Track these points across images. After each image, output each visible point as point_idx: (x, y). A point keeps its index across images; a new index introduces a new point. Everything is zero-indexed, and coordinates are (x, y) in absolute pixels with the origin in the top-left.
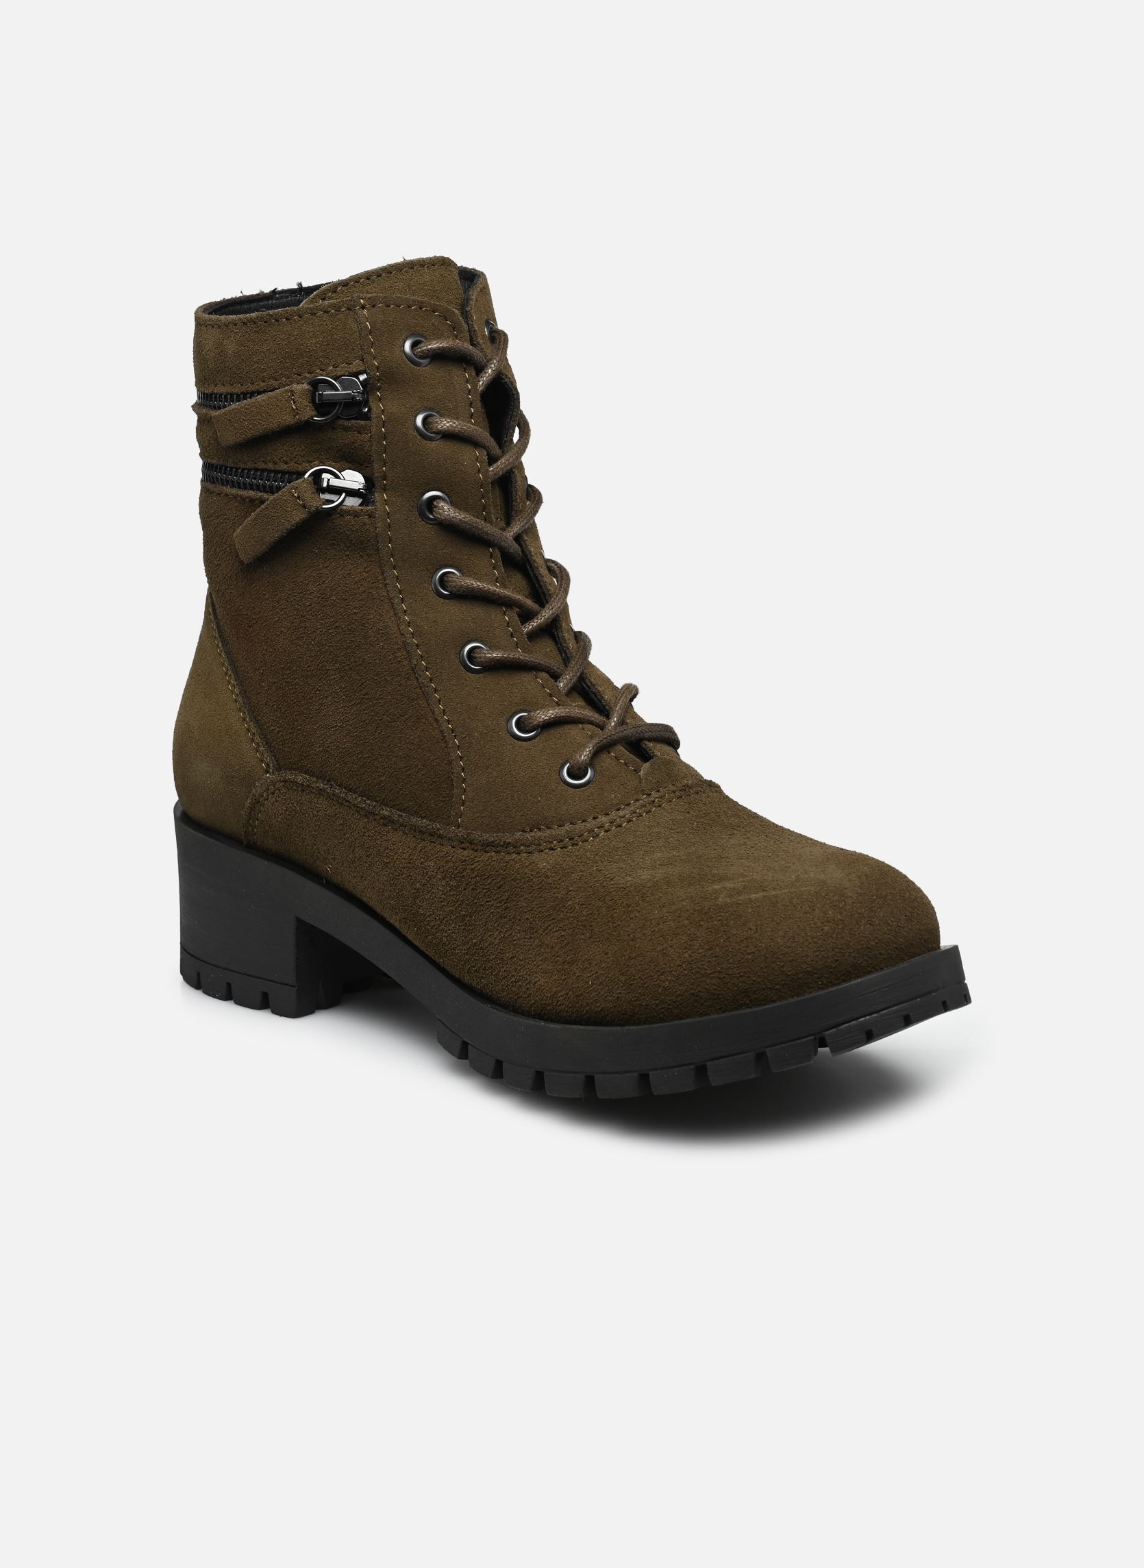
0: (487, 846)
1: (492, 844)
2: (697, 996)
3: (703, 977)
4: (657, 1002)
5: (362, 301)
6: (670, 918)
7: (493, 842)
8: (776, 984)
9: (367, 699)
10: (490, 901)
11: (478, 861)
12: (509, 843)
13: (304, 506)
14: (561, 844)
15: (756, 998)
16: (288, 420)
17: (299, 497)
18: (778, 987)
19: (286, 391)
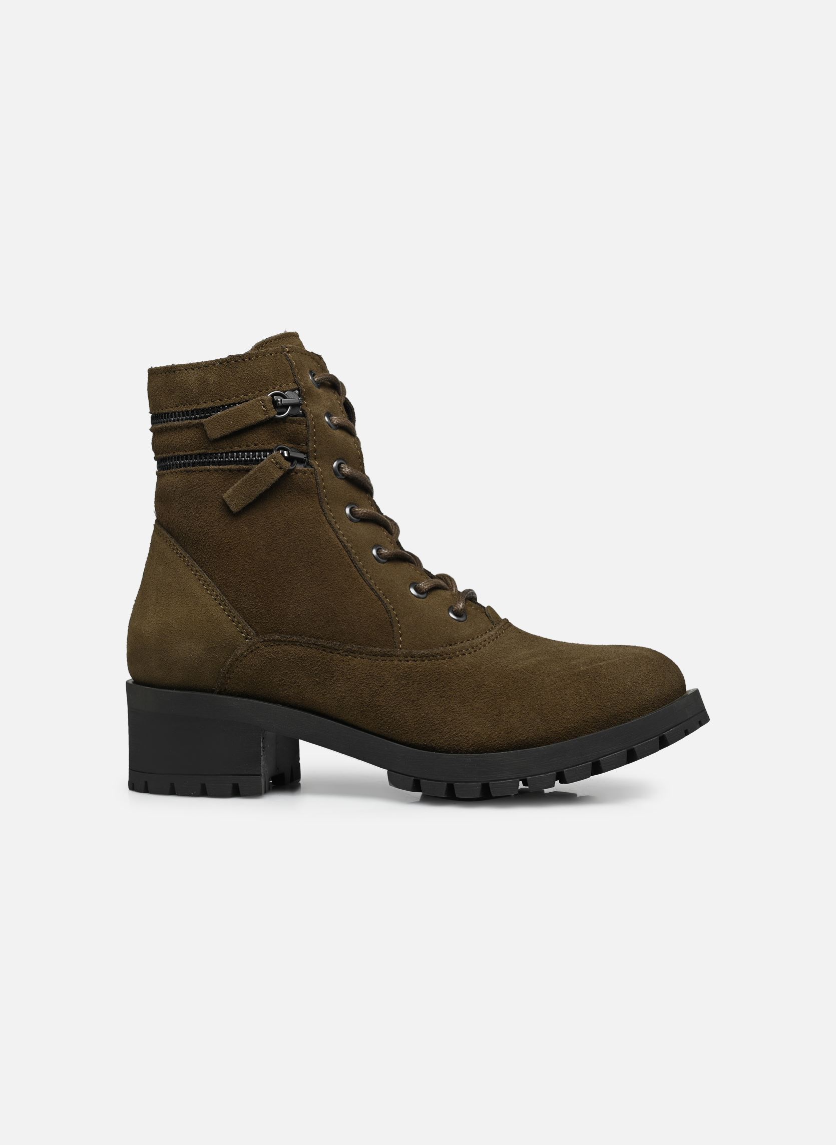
0: (422, 657)
1: (427, 656)
2: (586, 722)
3: (590, 709)
4: (562, 728)
5: (287, 349)
6: (557, 680)
7: (427, 654)
8: (631, 709)
9: (326, 581)
10: (431, 689)
11: (420, 667)
12: (438, 653)
13: (281, 468)
14: (468, 652)
15: (620, 719)
16: (261, 417)
17: (277, 463)
18: (632, 711)
19: (259, 400)
